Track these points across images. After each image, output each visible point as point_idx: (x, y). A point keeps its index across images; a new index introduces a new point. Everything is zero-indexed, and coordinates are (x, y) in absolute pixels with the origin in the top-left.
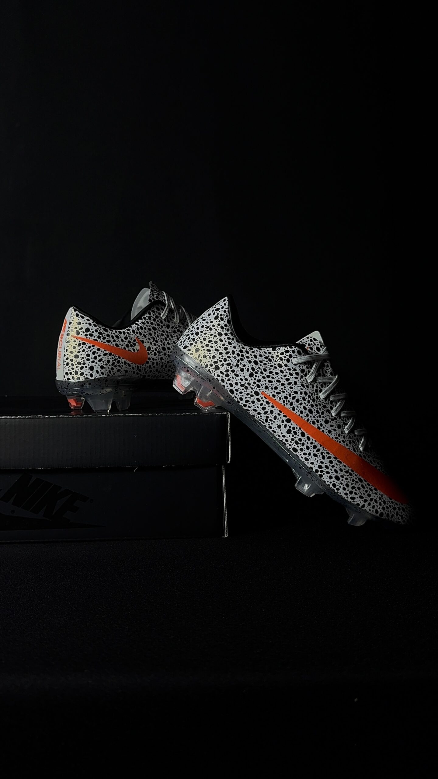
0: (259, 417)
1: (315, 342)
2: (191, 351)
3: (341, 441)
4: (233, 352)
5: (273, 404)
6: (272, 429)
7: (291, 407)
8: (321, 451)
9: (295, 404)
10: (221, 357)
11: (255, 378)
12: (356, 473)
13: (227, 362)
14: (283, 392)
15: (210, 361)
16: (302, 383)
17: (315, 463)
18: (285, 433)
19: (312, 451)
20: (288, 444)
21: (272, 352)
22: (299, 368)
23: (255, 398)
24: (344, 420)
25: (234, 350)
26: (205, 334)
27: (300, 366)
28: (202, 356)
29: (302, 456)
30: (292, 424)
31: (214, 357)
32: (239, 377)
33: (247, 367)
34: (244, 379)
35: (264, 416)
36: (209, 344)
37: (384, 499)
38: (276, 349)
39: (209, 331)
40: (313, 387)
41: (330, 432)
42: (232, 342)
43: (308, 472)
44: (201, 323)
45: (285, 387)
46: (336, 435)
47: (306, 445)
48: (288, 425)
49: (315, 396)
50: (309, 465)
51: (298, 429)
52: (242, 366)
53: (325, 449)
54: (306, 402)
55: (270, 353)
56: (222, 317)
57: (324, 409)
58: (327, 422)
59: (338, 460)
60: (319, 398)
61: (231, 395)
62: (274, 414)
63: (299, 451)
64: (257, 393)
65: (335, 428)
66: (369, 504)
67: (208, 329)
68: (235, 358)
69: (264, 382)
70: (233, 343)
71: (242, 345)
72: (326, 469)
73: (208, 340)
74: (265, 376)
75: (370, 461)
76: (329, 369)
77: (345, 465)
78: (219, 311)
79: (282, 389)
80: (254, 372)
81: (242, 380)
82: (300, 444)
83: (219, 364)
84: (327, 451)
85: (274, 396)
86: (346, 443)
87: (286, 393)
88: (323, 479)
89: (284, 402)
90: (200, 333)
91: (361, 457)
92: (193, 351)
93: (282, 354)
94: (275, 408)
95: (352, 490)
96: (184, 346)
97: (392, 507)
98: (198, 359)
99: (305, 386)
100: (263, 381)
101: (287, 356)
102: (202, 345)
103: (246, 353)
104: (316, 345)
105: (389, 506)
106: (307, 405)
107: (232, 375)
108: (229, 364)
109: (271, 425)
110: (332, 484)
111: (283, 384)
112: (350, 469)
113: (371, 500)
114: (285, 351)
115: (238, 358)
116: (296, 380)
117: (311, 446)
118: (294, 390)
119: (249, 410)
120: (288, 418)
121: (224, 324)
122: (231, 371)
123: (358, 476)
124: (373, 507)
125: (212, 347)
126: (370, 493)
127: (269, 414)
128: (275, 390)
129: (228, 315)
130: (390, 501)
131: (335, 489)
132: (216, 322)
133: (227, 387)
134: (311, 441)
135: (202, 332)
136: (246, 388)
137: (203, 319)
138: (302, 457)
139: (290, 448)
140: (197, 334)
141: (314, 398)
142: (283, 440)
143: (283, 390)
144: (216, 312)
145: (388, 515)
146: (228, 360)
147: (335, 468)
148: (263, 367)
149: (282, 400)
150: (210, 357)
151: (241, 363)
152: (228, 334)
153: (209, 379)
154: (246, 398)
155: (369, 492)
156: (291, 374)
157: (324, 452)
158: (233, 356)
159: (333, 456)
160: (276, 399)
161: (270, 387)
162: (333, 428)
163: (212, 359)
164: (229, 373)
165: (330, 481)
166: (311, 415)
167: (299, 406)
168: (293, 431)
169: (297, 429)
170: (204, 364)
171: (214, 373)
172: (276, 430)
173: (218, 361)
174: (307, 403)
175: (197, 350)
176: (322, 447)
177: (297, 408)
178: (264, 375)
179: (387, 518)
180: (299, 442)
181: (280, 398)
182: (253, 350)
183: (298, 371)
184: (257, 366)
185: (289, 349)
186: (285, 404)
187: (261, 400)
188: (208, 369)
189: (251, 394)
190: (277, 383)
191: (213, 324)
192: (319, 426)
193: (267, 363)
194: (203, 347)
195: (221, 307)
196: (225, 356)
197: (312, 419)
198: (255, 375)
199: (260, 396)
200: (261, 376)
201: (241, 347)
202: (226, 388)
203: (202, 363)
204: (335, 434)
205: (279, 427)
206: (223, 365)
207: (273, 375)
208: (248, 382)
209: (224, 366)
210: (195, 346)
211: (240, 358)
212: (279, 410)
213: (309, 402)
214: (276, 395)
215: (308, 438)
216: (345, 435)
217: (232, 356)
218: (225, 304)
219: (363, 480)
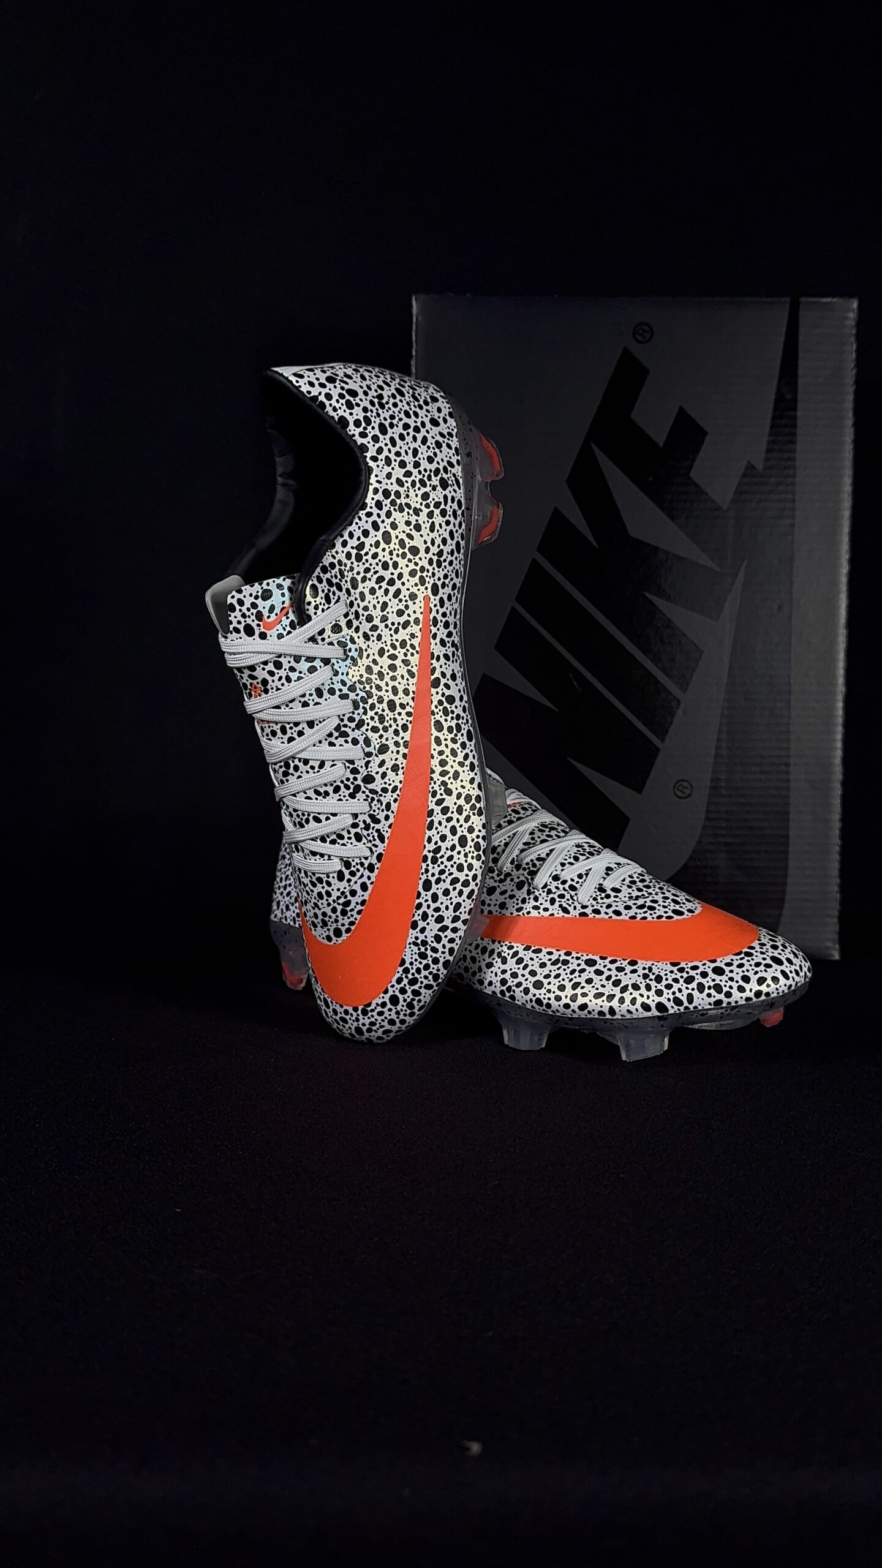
12: (577, 953)
50: (489, 990)
58: (492, 891)
59: (533, 948)
65: (513, 893)
66: (623, 1001)
72: (514, 980)
77: (550, 950)
88: (518, 1002)
95: (575, 992)
97: (681, 981)
105: (672, 982)
110: (534, 1001)
112: (562, 953)
113: (625, 989)
123: (582, 958)
124: (634, 1001)
126: (619, 978)
155: (617, 976)
162: (507, 895)
219: (597, 958)
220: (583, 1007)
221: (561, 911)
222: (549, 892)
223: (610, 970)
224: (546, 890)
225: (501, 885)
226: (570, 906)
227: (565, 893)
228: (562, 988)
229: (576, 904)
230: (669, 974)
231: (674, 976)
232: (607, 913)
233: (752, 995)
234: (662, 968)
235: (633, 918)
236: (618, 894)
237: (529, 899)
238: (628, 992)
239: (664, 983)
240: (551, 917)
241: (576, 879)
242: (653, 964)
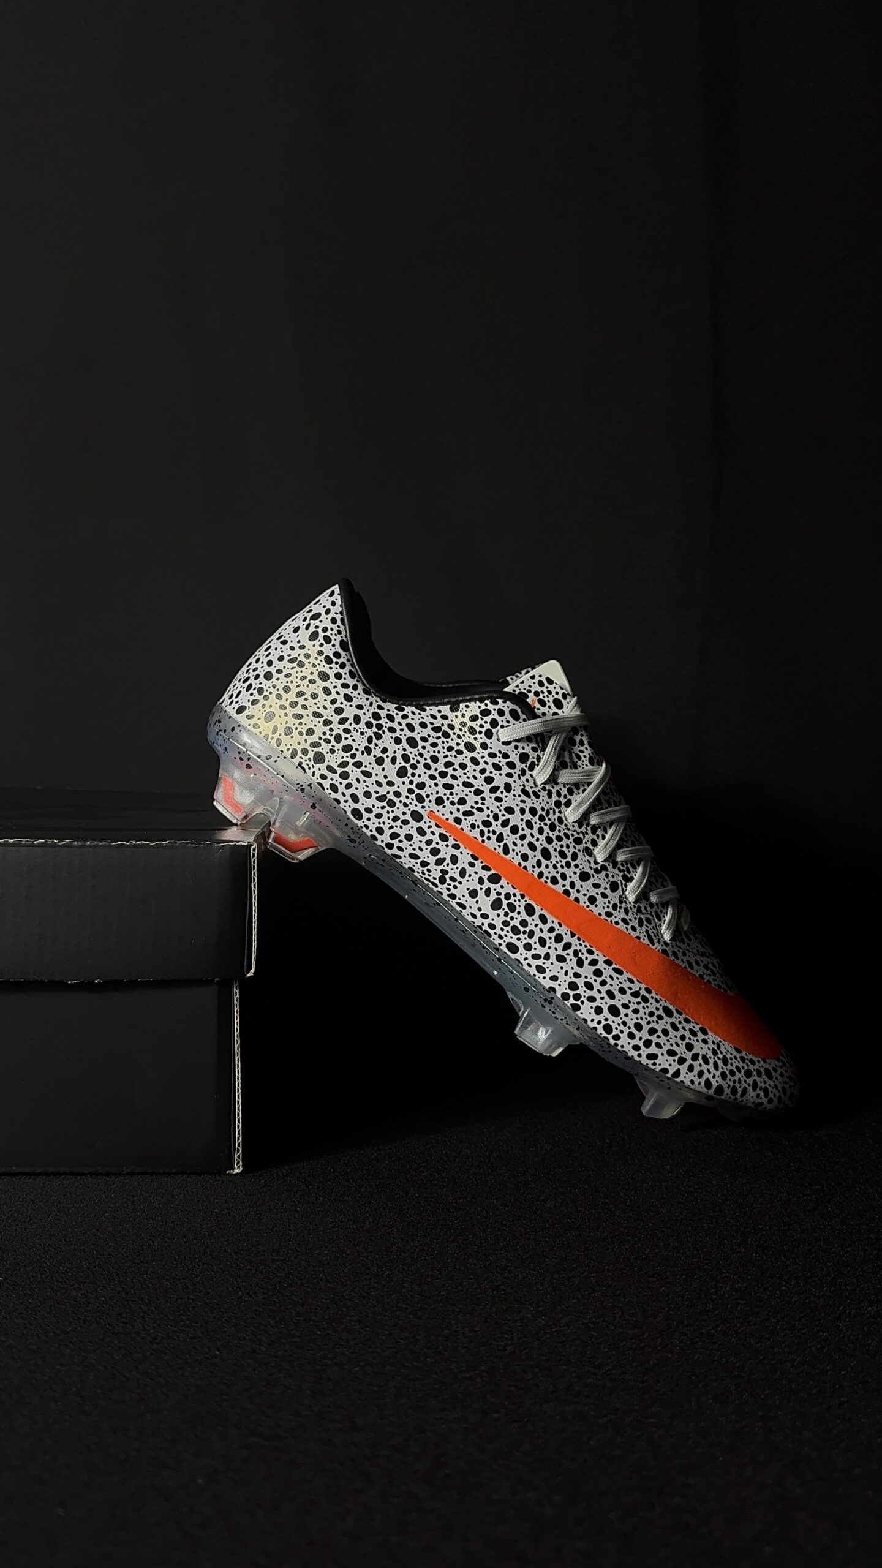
0: (425, 872)
1: (551, 687)
2: (255, 718)
3: (620, 921)
4: (357, 719)
5: (456, 841)
6: (457, 900)
7: (499, 846)
8: (573, 948)
9: (510, 838)
10: (328, 732)
11: (411, 778)
12: (657, 995)
13: (344, 742)
14: (480, 810)
15: (303, 742)
16: (524, 785)
17: (561, 976)
18: (487, 909)
19: (553, 948)
20: (495, 933)
21: (451, 715)
22: (516, 751)
23: (412, 827)
24: (624, 871)
25: (360, 713)
26: (288, 676)
27: (516, 747)
28: (281, 730)
29: (531, 961)
30: (502, 887)
31: (310, 732)
32: (374, 779)
33: (390, 754)
34: (384, 782)
35: (436, 870)
36: (297, 700)
37: (724, 1054)
38: (459, 707)
39: (298, 669)
40: (550, 795)
41: (592, 900)
42: (352, 695)
43: (546, 1000)
44: (276, 649)
45: (483, 799)
46: (608, 907)
47: (538, 934)
48: (495, 889)
49: (556, 817)
50: (548, 983)
51: (519, 897)
52: (380, 750)
53: (584, 942)
54: (535, 832)
55: (445, 717)
56: (328, 634)
57: (578, 847)
58: (584, 877)
59: (614, 966)
60: (565, 822)
61: (356, 821)
62: (460, 865)
63: (522, 950)
64: (417, 817)
65: (605, 892)
66: (691, 1069)
67: (295, 665)
68: (362, 733)
69: (434, 789)
70: (357, 696)
71: (377, 701)
72: (587, 990)
73: (294, 690)
74: (436, 774)
75: (689, 963)
76: (585, 750)
77: (631, 977)
78: (320, 619)
79: (477, 803)
80: (408, 766)
81: (379, 784)
82: (525, 932)
83: (324, 748)
84: (589, 947)
85: (458, 821)
86: (631, 924)
87: (486, 812)
88: (580, 1015)
89: (482, 833)
90: (275, 675)
91: (668, 955)
92: (259, 719)
93: (474, 718)
94: (462, 848)
95: (649, 1038)
96: (237, 706)
97: (743, 1071)
98: (272, 738)
99: (531, 794)
100: (430, 787)
101: (486, 722)
102: (280, 702)
103: (388, 719)
104: (554, 694)
105: (735, 1070)
106: (538, 840)
107: (355, 773)
108: (347, 749)
109: (453, 891)
110: (602, 1025)
111: (478, 792)
112: (643, 986)
113: (695, 1057)
114: (481, 713)
115: (370, 732)
116: (509, 780)
117: (550, 938)
118: (504, 805)
119: (400, 857)
120: (493, 872)
121: (332, 652)
122: (353, 764)
123: (661, 1002)
124: (701, 1074)
125: (305, 707)
126: (692, 1042)
127: (448, 865)
128: (460, 807)
129: (342, 628)
130: (738, 1056)
131: (610, 1037)
132: (314, 645)
133: (345, 804)
134: (549, 925)
135: (279, 671)
136: (392, 804)
137: (283, 639)
138: (529, 965)
139: (500, 944)
140: (268, 676)
141: (553, 821)
142: (483, 924)
143: (479, 805)
144: (312, 622)
145: (734, 1091)
146: (346, 739)
147: (607, 987)
148: (428, 752)
149: (477, 830)
150: (301, 733)
151: (376, 745)
152: (344, 676)
153: (302, 786)
154: (391, 827)
155: (690, 1039)
156: (497, 767)
157: (580, 951)
158: (357, 727)
159: (601, 959)
160: (462, 829)
161: (448, 799)
162: (600, 890)
163: (307, 737)
164: (349, 768)
165: (597, 1018)
166: (548, 862)
167: (518, 842)
168: (507, 902)
169: (517, 899)
170: (288, 750)
171: (312, 770)
172: (464, 903)
173: (322, 742)
174: (537, 835)
175: (269, 717)
176: (576, 937)
177: (515, 848)
178: (432, 772)
179: (733, 1098)
180: (522, 929)
181: (473, 826)
182: (405, 712)
183: (514, 758)
184: (415, 751)
185: (491, 707)
186: (485, 838)
187: (428, 831)
188: (297, 760)
189: (402, 817)
190: (464, 789)
191: (305, 651)
192: (568, 887)
193: (439, 742)
194: (283, 707)
195: (325, 609)
196: (338, 729)
197: (549, 873)
198: (410, 771)
199: (425, 823)
200: (425, 773)
201: (375, 705)
202: (342, 805)
203: (282, 747)
204: (605, 906)
205: (473, 894)
206: (332, 751)
207: (455, 770)
208: (395, 788)
209: (336, 754)
210: (264, 706)
211: (375, 733)
212: (471, 853)
213: (541, 831)
214: (463, 818)
215: (544, 920)
216: (629, 906)
217: (355, 728)
218: (333, 604)
220: (652, 1057)
221: (646, 937)
222: (639, 910)
223: (684, 1028)
224: (636, 905)
225: (595, 875)
226: (655, 936)
227: (651, 918)
228: (638, 1027)
230: (733, 1059)
231: (736, 1063)
232: (681, 961)
234: (729, 1050)
235: (701, 977)
236: (688, 943)
237: (620, 907)
238: (698, 1062)
239: (728, 1067)
240: (637, 939)
242: (721, 1042)
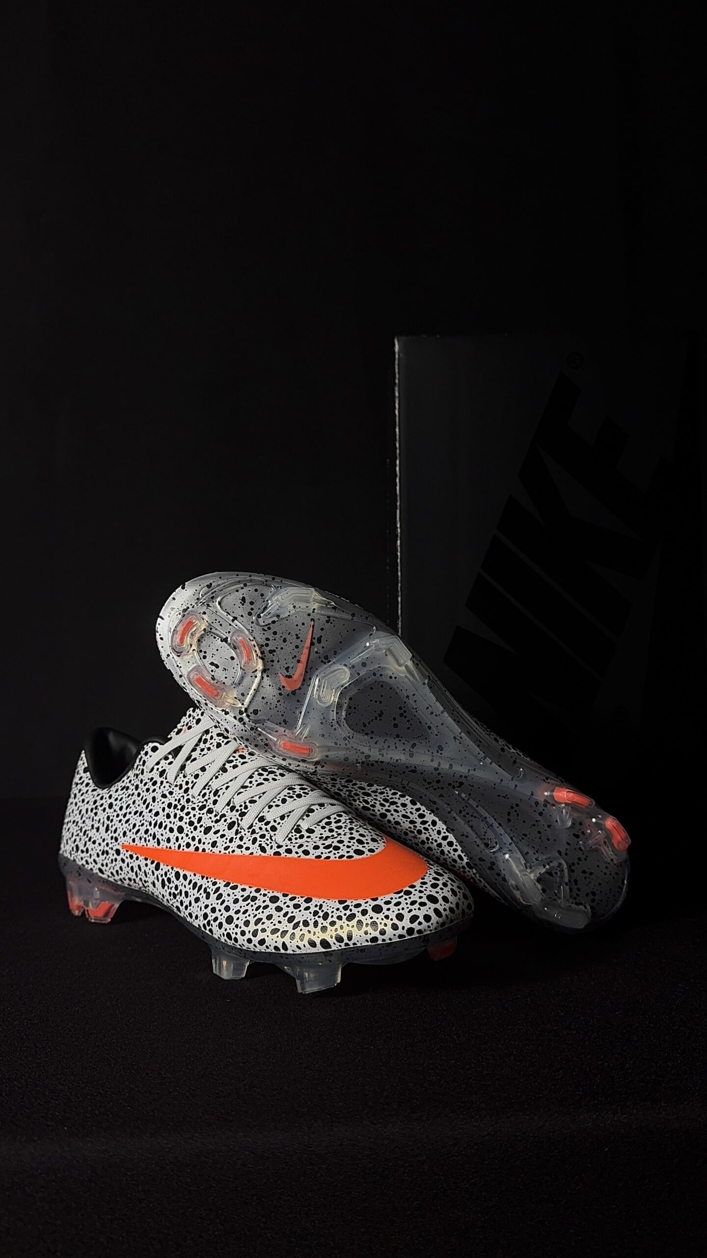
5: (136, 854)
12: (266, 890)
23: (120, 861)
38: (133, 765)
41: (214, 844)
45: (144, 816)
46: (226, 843)
57: (201, 812)
58: (208, 830)
59: (232, 885)
71: (98, 792)
77: (243, 887)
79: (141, 821)
97: (344, 918)
100: (120, 828)
103: (101, 800)
112: (253, 889)
127: (140, 873)
138: (187, 916)
148: (119, 806)
149: (142, 839)
151: (96, 820)
154: (114, 868)
155: (292, 912)
156: (148, 790)
157: (208, 887)
158: (88, 816)
159: (222, 885)
161: (128, 829)
162: (219, 835)
165: (220, 931)
166: (183, 835)
167: (164, 832)
168: (167, 877)
178: (120, 818)
184: (112, 811)
190: (135, 817)
192: (197, 845)
193: (124, 796)
196: (81, 824)
197: (184, 842)
198: (111, 825)
199: (121, 851)
200: (117, 821)
201: (96, 795)
204: (224, 843)
205: (154, 883)
206: (81, 840)
207: (130, 808)
208: (106, 842)
211: (95, 814)
212: (143, 856)
213: (173, 816)
214: (136, 837)
215: (185, 877)
216: (241, 834)
219: (280, 895)
220: (262, 942)
221: (259, 850)
222: (254, 832)
223: (288, 906)
224: (251, 830)
225: (216, 825)
226: (268, 845)
227: (266, 833)
228: (247, 923)
229: (273, 843)
230: (335, 911)
231: (339, 914)
232: (297, 853)
233: (404, 932)
234: (331, 906)
235: (319, 857)
236: (311, 835)
237: (236, 838)
238: (299, 928)
239: (330, 920)
240: (251, 855)
241: (278, 820)
242: (324, 902)
